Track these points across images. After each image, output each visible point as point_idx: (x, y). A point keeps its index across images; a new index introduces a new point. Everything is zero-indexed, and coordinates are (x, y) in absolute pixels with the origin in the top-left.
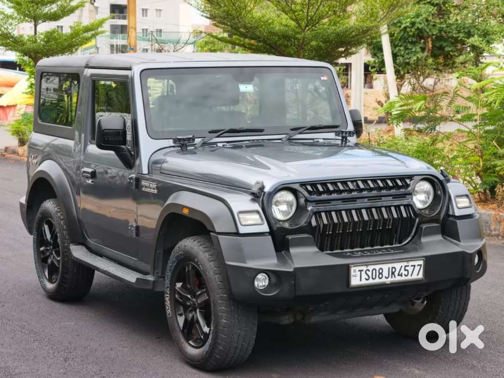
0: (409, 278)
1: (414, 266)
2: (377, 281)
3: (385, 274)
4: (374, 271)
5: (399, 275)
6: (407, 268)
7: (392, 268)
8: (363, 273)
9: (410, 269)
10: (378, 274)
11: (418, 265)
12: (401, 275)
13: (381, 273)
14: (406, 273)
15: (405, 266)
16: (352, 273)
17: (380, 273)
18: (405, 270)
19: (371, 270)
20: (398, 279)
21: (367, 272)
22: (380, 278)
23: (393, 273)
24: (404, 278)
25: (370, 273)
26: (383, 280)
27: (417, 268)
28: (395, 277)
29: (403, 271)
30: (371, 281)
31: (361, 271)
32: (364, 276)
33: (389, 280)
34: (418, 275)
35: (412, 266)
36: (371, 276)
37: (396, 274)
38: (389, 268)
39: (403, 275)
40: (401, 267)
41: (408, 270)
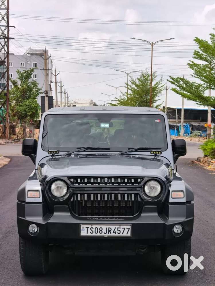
0: (121, 235)
1: (124, 228)
2: (99, 234)
3: (104, 231)
4: (96, 229)
5: (113, 232)
6: (119, 229)
7: (109, 228)
8: (89, 229)
9: (122, 230)
10: (99, 231)
11: (127, 228)
12: (115, 233)
13: (102, 231)
14: (119, 232)
15: (118, 228)
16: (82, 229)
17: (100, 230)
18: (118, 230)
19: (94, 228)
20: (113, 235)
21: (92, 229)
23: (109, 231)
24: (117, 235)
25: (93, 230)
26: (103, 234)
28: (111, 233)
29: (116, 230)
30: (94, 234)
31: (87, 228)
32: (90, 231)
33: (107, 235)
34: (127, 234)
35: (122, 228)
36: (94, 231)
37: (112, 232)
38: (107, 228)
39: (117, 233)
40: (115, 228)
41: (120, 231)
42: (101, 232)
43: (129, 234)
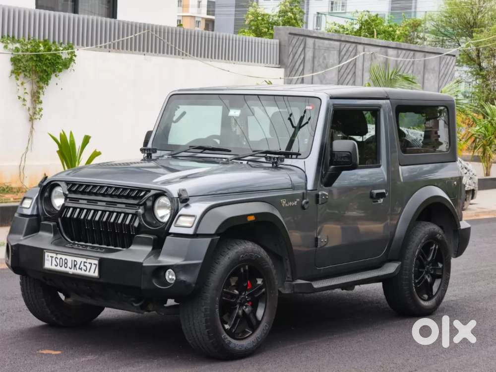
0: (87, 273)
1: (91, 264)
2: (63, 269)
3: (69, 265)
4: (61, 260)
5: (79, 268)
6: (85, 264)
7: (75, 261)
8: (54, 259)
9: (88, 266)
10: (64, 263)
11: (94, 264)
12: (81, 269)
14: (85, 268)
15: (85, 262)
16: (46, 257)
17: (65, 263)
19: (59, 258)
20: (78, 272)
21: (56, 259)
22: (66, 268)
23: (75, 266)
24: (82, 272)
25: (58, 261)
26: (67, 270)
27: (94, 266)
28: (76, 269)
29: (82, 266)
30: (58, 268)
31: (52, 257)
32: (54, 262)
33: (71, 271)
34: (94, 272)
35: (89, 263)
36: (58, 263)
37: (78, 266)
38: (72, 261)
39: (83, 270)
40: (81, 262)
41: (86, 266)
42: (66, 265)
43: (96, 274)
